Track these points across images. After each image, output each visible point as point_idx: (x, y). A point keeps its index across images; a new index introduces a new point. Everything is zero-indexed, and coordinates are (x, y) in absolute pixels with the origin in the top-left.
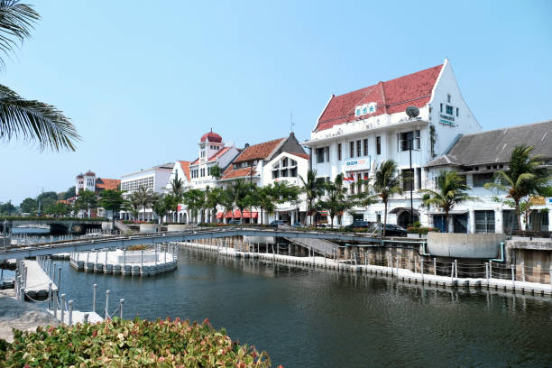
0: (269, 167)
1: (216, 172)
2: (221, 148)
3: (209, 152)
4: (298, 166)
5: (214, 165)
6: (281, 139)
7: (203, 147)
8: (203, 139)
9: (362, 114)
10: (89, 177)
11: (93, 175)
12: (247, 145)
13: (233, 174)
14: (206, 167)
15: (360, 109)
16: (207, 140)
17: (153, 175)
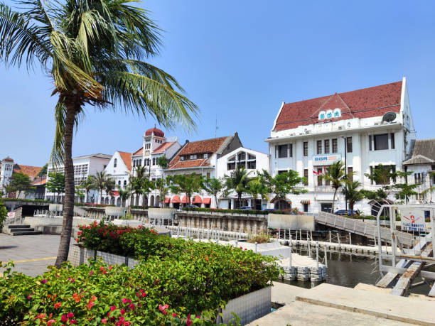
0: (225, 160)
1: (163, 162)
2: (163, 142)
3: (154, 145)
4: (257, 159)
5: (161, 156)
6: (225, 138)
7: (148, 140)
8: (148, 133)
9: (326, 117)
10: (8, 163)
11: (12, 161)
12: (187, 141)
13: (183, 165)
14: (151, 157)
15: (324, 114)
16: (153, 134)
17: (88, 163)
